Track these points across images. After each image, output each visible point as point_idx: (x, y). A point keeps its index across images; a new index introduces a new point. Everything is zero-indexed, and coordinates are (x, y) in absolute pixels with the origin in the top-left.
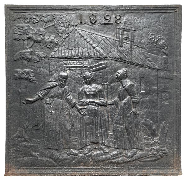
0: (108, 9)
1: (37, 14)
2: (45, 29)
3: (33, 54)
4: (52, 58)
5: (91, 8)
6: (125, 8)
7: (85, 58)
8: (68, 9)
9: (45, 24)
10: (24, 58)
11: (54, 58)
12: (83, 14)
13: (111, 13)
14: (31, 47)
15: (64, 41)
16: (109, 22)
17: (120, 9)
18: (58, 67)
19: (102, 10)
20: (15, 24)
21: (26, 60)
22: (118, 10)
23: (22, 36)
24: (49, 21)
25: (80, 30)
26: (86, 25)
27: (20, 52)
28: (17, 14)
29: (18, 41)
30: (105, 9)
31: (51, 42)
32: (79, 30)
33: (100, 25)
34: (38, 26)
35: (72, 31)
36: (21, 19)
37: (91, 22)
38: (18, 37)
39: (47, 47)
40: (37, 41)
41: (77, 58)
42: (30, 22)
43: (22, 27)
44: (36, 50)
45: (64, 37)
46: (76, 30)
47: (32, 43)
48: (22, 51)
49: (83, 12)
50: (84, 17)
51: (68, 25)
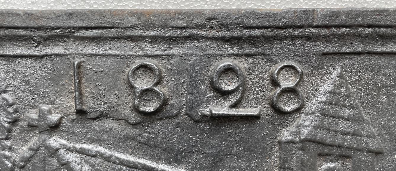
0: (229, 34)
5: (133, 28)
6: (328, 27)
12: (89, 64)
13: (248, 55)
16: (235, 106)
17: (297, 32)
19: (198, 38)
22: (286, 38)
25: (78, 152)
26: (110, 124)
30: (213, 33)
32: (69, 150)
33: (189, 121)
35: (29, 159)
37: (136, 109)
46: (54, 153)
49: (90, 51)
50: (95, 77)
51: (6, 125)
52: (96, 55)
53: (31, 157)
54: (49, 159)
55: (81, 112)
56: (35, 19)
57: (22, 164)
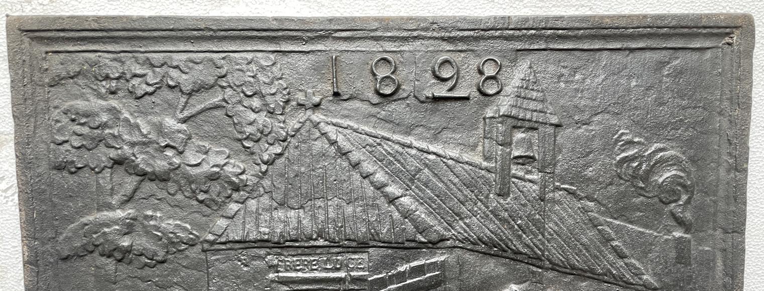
0: (447, 34)
1: (148, 59)
2: (184, 121)
3: (138, 228)
4: (216, 247)
5: (376, 30)
6: (519, 29)
7: (354, 244)
8: (280, 34)
9: (183, 100)
10: (100, 248)
11: (228, 246)
12: (343, 58)
13: (461, 51)
14: (129, 199)
15: (267, 171)
16: (451, 90)
17: (498, 33)
18: (243, 283)
19: (424, 38)
20: (56, 102)
21: (109, 257)
22: (489, 38)
23: (87, 155)
24: (200, 88)
25: (334, 125)
26: (356, 104)
27: (84, 220)
28: (62, 56)
29: (72, 173)
30: (435, 34)
31: (213, 178)
32: (328, 123)
33: (416, 102)
34: (157, 109)
35: (298, 130)
36: (81, 81)
37: (377, 92)
38: (70, 158)
39: (197, 200)
40: (153, 173)
41: (321, 242)
42: (121, 94)
43: (87, 115)
44: (149, 213)
45: (266, 157)
46: (316, 125)
47: (130, 182)
48: (91, 218)
49: (344, 48)
50: (347, 68)
51: (282, 104)
52: (348, 51)
53: (300, 128)
54: (313, 130)
55: (336, 94)
56: (306, 24)
57: (293, 133)
